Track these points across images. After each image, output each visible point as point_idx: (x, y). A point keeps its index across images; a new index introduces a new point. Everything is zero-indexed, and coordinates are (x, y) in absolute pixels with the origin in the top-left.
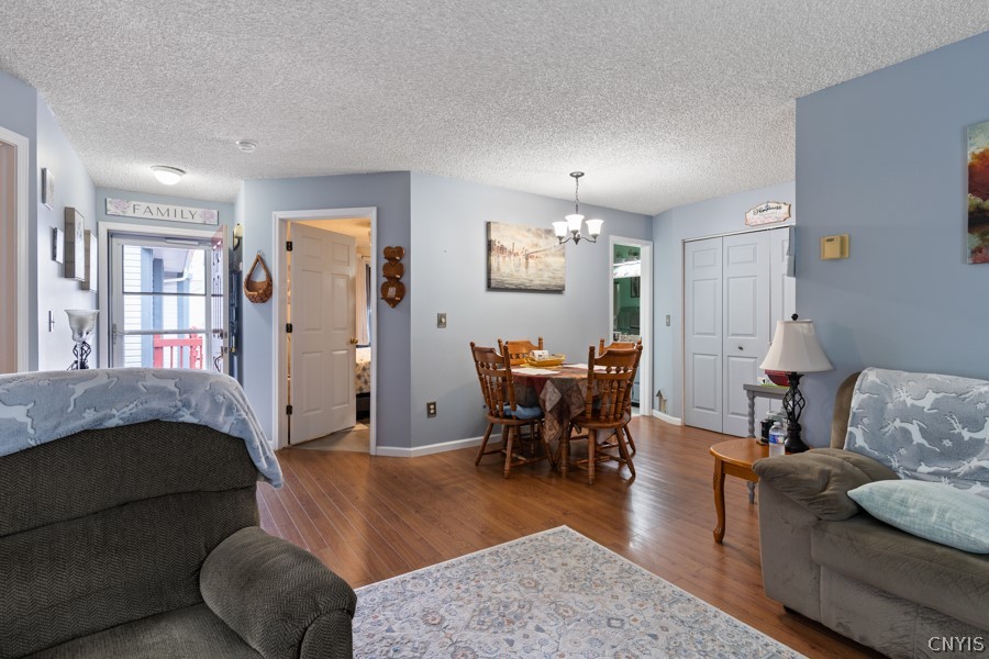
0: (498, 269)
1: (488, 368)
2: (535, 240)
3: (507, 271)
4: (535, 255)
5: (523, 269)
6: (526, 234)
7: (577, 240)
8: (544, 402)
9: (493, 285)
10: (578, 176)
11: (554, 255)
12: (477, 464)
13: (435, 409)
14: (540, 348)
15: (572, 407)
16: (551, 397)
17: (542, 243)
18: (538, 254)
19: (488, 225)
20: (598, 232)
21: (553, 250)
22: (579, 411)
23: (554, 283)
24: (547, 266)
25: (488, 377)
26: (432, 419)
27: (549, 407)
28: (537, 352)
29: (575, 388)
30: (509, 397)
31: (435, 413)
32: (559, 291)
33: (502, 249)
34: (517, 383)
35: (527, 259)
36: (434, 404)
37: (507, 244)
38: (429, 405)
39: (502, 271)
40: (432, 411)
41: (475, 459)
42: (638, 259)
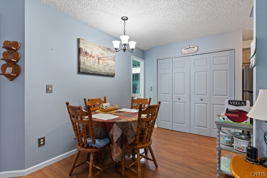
0: (84, 63)
1: (77, 118)
2: (102, 52)
3: (89, 64)
4: (102, 58)
5: (97, 64)
6: (98, 48)
7: (124, 50)
8: (112, 136)
9: (81, 71)
10: (125, 19)
11: (111, 60)
12: (70, 175)
13: (44, 141)
14: (105, 102)
15: (129, 138)
16: (116, 133)
17: (106, 54)
18: (104, 58)
19: (79, 40)
20: (134, 48)
21: (110, 57)
22: (132, 140)
23: (111, 72)
24: (108, 64)
25: (77, 124)
26: (42, 148)
27: (115, 139)
28: (104, 105)
29: (130, 127)
30: (90, 134)
31: (44, 143)
32: (112, 76)
33: (86, 53)
34: (96, 126)
35: (99, 60)
36: (44, 138)
37: (89, 51)
38: (39, 140)
39: (86, 64)
40: (42, 143)
41: (69, 172)
42: (140, 67)
